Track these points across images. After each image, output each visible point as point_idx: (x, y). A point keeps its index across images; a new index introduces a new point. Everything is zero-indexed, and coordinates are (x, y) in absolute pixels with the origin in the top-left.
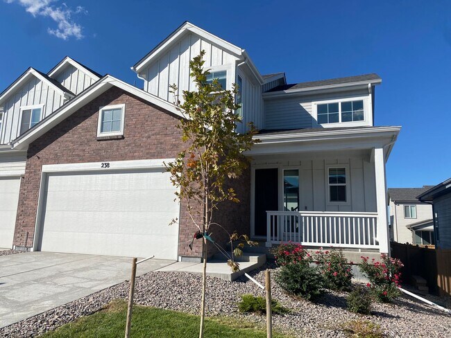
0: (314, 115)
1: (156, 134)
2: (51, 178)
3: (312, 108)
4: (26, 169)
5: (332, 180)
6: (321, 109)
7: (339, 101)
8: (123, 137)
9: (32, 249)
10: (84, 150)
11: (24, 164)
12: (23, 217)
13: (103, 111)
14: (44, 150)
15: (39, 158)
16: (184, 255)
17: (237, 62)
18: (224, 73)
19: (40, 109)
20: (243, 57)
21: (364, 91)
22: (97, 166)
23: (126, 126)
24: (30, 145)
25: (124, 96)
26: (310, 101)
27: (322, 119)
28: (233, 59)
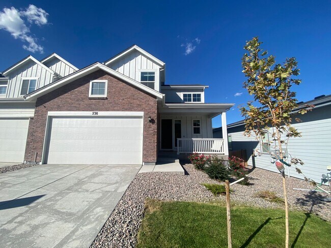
0: (182, 98)
1: (128, 98)
2: (54, 120)
3: (181, 95)
4: (35, 113)
5: (195, 125)
6: (185, 95)
7: (192, 93)
8: (107, 98)
9: (41, 163)
10: (80, 104)
11: (33, 110)
12: (33, 143)
13: (93, 83)
14: (49, 102)
15: (45, 107)
16: (146, 162)
17: (160, 69)
18: (154, 73)
19: (36, 80)
20: (163, 67)
21: (202, 90)
22: (90, 113)
23: (108, 92)
24: (38, 99)
25: (106, 76)
26: (180, 92)
27: (185, 100)
28: (159, 67)
